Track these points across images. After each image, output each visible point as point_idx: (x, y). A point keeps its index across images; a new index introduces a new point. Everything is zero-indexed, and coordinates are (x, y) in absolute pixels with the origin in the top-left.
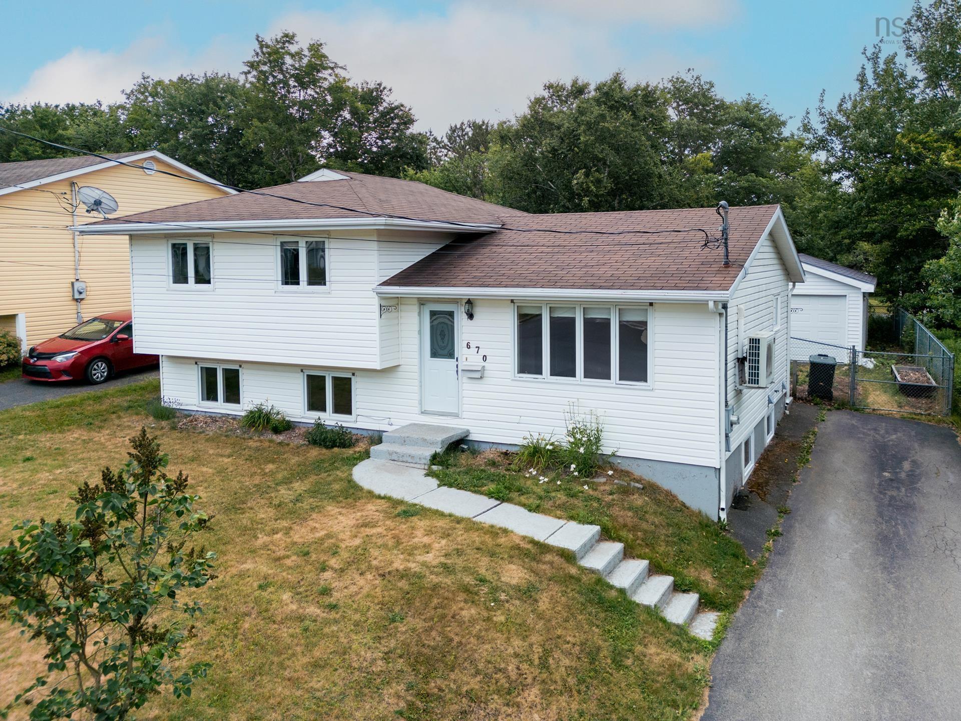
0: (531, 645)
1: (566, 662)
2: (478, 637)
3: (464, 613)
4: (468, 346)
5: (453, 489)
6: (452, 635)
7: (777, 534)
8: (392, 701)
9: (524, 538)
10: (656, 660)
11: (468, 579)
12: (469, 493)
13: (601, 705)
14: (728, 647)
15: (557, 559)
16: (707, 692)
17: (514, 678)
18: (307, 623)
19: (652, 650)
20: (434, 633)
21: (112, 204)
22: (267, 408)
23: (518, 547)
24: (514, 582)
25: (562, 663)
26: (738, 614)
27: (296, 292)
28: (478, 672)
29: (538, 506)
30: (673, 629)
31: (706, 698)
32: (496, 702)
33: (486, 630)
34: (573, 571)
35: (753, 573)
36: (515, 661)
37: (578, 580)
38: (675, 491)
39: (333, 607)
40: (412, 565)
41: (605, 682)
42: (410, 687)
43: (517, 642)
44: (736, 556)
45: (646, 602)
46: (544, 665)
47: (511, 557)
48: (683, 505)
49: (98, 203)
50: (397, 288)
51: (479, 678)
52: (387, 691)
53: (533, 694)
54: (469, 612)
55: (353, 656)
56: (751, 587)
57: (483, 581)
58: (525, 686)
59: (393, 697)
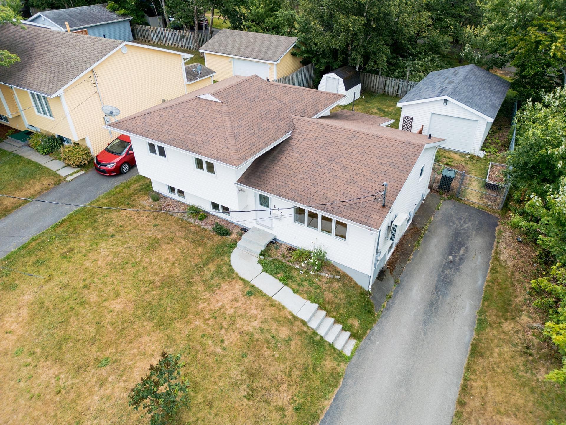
0: (286, 367)
1: (297, 373)
2: (270, 365)
3: (266, 353)
4: (275, 206)
5: (267, 274)
6: (261, 364)
7: (390, 297)
8: (242, 392)
9: (290, 312)
10: (328, 367)
11: (269, 337)
12: (273, 277)
13: (306, 388)
14: (354, 360)
15: (300, 324)
16: (342, 379)
17: (279, 380)
18: (217, 357)
19: (328, 362)
20: (256, 363)
21: (117, 111)
23: (287, 318)
24: (284, 337)
26: (362, 343)
27: (202, 172)
28: (268, 380)
29: (298, 290)
30: (337, 352)
31: (341, 383)
32: (273, 390)
33: (273, 361)
34: (305, 329)
35: (374, 320)
36: (280, 373)
37: (306, 333)
38: (353, 277)
39: (224, 349)
40: (250, 328)
41: (309, 379)
42: (248, 386)
43: (282, 366)
44: (369, 312)
45: (330, 341)
46: (290, 375)
47: (284, 323)
48: (356, 283)
49: (111, 113)
50: (244, 186)
51: (269, 381)
52: (241, 388)
53: (285, 387)
54: (268, 353)
55: (231, 372)
56: (371, 328)
57: (273, 337)
58: (282, 384)
59: (243, 390)
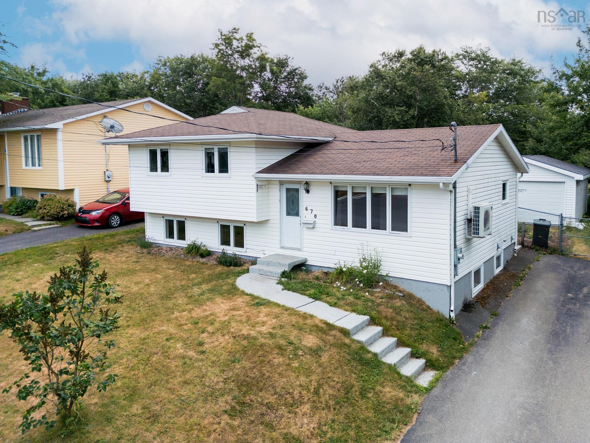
0: (311, 381)
1: (331, 392)
2: (280, 374)
3: (275, 360)
4: (307, 209)
5: (290, 292)
6: (265, 372)
7: (486, 327)
8: (224, 404)
9: (321, 321)
10: (388, 395)
11: (283, 342)
12: (298, 294)
13: (347, 416)
15: (338, 334)
16: (416, 416)
17: (296, 398)
18: (187, 360)
19: (387, 389)
20: (255, 370)
21: (120, 128)
22: (198, 243)
23: (317, 326)
24: (309, 345)
25: (328, 392)
26: (447, 373)
27: (212, 177)
28: (275, 393)
29: (336, 303)
30: (404, 378)
31: (414, 419)
32: (283, 410)
33: (286, 371)
34: (347, 341)
35: (465, 350)
36: (299, 389)
37: (349, 346)
38: (424, 299)
39: (203, 352)
40: (252, 332)
41: (352, 405)
42: (234, 398)
43: (302, 379)
44: (455, 339)
45: (389, 362)
46: (316, 392)
47: (311, 331)
48: (429, 307)
49: (112, 127)
50: (266, 174)
51: (275, 397)
52: (221, 400)
53: (306, 408)
54: (278, 360)
55: (207, 380)
56: (461, 358)
57: (291, 343)
58: (302, 403)
59: (224, 402)
